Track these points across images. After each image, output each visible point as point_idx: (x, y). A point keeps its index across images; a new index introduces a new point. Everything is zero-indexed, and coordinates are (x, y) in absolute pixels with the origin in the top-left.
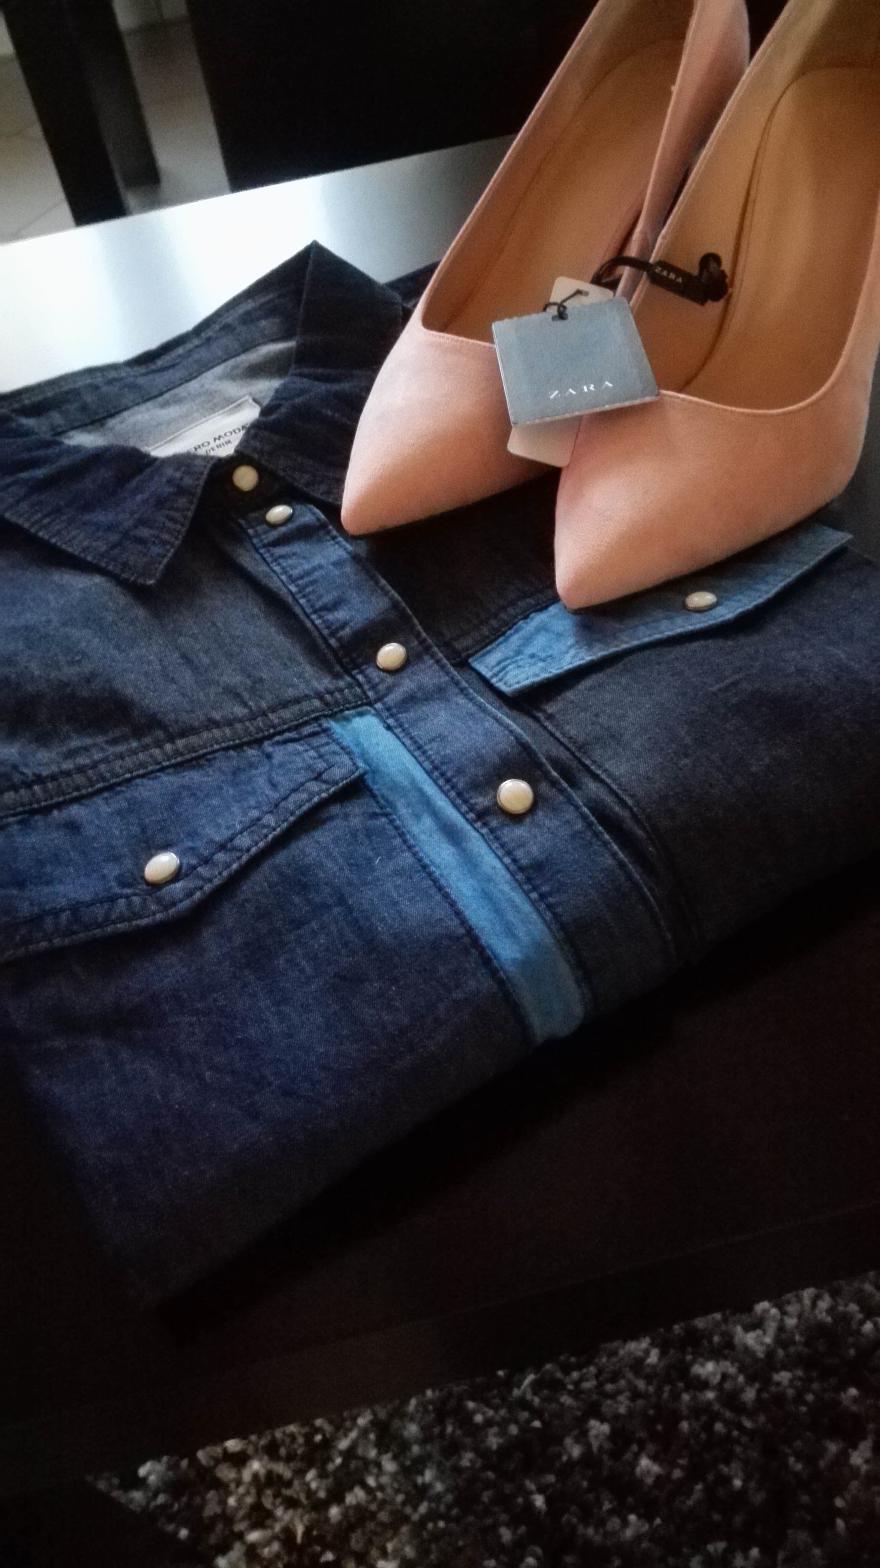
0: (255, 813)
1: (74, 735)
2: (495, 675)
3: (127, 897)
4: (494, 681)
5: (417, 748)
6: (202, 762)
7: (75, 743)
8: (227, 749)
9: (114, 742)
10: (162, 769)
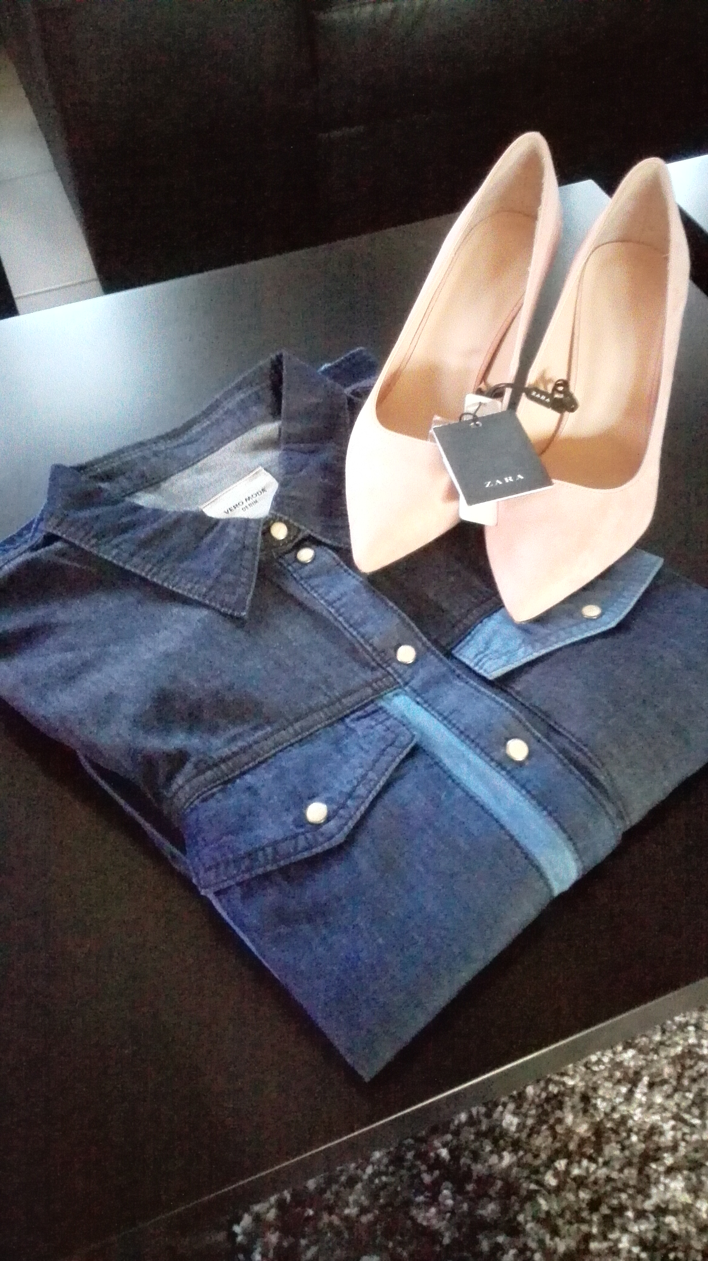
0: (360, 771)
1: (230, 726)
2: (477, 664)
3: (303, 834)
4: (476, 669)
5: (445, 718)
6: (313, 737)
7: (233, 731)
8: (326, 726)
9: (255, 729)
10: (292, 745)
